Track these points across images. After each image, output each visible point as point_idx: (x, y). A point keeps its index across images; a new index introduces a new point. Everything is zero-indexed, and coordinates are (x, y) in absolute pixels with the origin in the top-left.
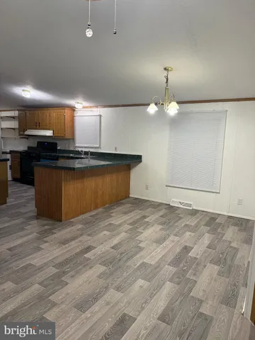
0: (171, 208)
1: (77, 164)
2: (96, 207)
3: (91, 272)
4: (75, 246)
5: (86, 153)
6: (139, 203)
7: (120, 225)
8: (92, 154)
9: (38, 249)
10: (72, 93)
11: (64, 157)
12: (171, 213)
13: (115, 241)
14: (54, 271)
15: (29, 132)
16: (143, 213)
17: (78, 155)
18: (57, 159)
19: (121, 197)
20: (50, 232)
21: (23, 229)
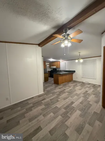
0: (83, 83)
1: (61, 73)
2: (66, 82)
3: (66, 94)
4: (62, 89)
5: (63, 71)
6: (75, 81)
7: (71, 86)
8: (64, 71)
9: (55, 89)
10: (59, 59)
11: (58, 72)
12: (83, 84)
13: (70, 89)
14: (59, 93)
15: (51, 67)
16: (76, 84)
17: (61, 71)
18: (57, 72)
19: (71, 80)
20: (57, 86)
21: (52, 86)
